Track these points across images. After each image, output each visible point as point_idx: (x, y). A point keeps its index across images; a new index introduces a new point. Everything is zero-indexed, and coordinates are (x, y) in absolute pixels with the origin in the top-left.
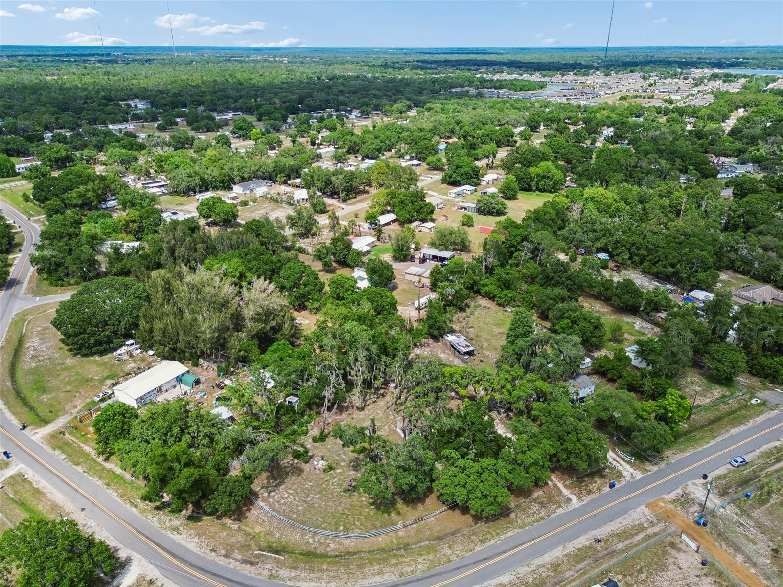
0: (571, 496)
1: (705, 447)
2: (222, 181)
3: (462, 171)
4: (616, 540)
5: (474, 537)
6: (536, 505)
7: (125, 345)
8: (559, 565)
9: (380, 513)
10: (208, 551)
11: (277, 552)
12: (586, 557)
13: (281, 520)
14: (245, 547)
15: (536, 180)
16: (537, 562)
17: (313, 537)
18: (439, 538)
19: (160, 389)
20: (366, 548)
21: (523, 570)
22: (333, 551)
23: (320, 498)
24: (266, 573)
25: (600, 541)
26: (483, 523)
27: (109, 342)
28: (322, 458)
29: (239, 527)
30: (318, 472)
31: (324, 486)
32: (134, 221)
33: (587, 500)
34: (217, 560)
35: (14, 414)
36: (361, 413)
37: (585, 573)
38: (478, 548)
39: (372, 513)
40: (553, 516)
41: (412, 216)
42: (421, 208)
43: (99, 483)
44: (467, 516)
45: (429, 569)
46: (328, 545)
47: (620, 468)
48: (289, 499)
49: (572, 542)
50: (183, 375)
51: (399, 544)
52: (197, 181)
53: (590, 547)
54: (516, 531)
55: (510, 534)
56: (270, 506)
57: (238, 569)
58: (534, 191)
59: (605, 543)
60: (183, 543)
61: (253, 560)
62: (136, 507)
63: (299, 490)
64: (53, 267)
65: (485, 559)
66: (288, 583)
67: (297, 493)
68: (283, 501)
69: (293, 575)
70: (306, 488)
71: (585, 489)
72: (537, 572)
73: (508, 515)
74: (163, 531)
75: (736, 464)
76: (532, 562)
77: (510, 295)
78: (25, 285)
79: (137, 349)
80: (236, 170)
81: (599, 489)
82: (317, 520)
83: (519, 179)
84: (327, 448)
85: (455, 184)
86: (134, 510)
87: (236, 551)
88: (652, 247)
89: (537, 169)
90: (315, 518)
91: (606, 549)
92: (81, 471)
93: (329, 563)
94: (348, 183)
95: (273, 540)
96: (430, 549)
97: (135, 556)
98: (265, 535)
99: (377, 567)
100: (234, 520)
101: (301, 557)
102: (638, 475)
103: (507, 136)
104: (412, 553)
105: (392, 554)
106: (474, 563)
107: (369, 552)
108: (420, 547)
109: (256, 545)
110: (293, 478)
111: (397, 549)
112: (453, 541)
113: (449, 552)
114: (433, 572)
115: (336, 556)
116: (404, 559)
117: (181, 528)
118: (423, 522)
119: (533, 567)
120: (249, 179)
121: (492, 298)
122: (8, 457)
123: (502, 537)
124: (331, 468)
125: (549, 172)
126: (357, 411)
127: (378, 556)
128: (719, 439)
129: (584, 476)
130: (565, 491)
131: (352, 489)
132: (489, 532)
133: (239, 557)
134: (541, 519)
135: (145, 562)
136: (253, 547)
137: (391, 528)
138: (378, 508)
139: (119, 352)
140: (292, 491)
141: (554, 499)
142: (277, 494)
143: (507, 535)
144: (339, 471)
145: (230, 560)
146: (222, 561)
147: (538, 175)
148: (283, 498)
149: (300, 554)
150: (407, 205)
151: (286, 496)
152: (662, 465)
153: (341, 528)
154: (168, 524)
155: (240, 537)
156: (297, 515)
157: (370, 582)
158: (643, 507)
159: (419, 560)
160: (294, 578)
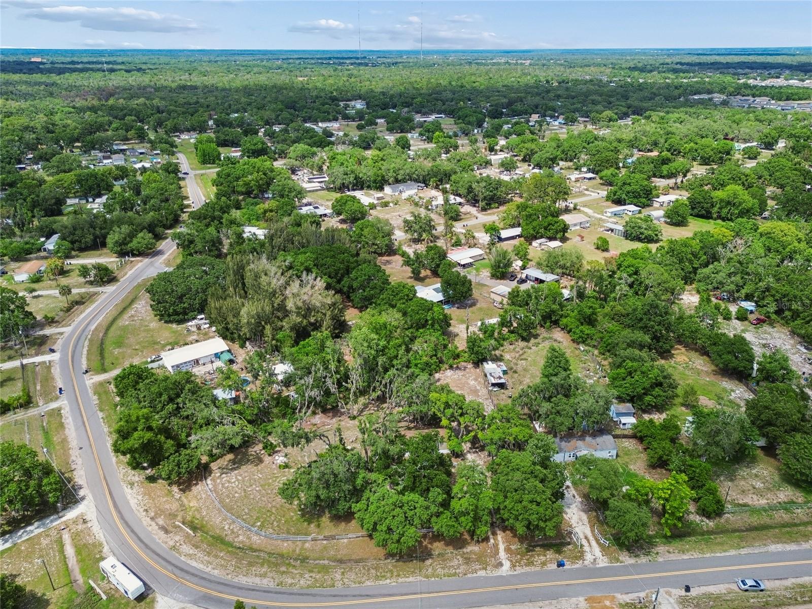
0: (505, 562)
1: (718, 555)
2: (375, 181)
3: (628, 188)
5: (373, 571)
6: (461, 559)
7: (196, 318)
10: (141, 510)
11: (193, 528)
14: (172, 516)
15: (718, 206)
17: (230, 524)
18: (341, 561)
19: (197, 362)
20: (269, 549)
22: (239, 542)
23: (259, 491)
24: (172, 543)
26: (393, 561)
28: (286, 455)
29: (180, 497)
30: (274, 467)
32: (272, 211)
33: (520, 570)
34: (144, 519)
35: (88, 359)
36: (351, 422)
38: (369, 583)
39: (294, 519)
40: (469, 575)
43: (106, 430)
44: (381, 549)
46: (238, 536)
47: (587, 549)
48: (233, 485)
50: (222, 353)
52: (352, 179)
54: (420, 578)
56: (215, 485)
57: (153, 532)
61: (170, 528)
62: (117, 457)
63: (247, 478)
65: (367, 596)
66: (183, 558)
67: (244, 481)
68: (227, 485)
70: (254, 479)
71: (528, 560)
73: (424, 560)
74: (122, 483)
77: (588, 332)
81: (544, 564)
82: (244, 510)
87: (163, 517)
89: (722, 194)
93: (228, 552)
94: (491, 191)
96: (324, 569)
97: (90, 498)
98: (195, 511)
99: (264, 569)
100: (181, 490)
101: (210, 539)
102: (603, 562)
104: (306, 567)
105: (287, 562)
107: (269, 553)
108: (316, 564)
109: (182, 516)
110: (250, 466)
111: (295, 559)
112: (351, 568)
113: (339, 577)
114: (310, 591)
115: (239, 548)
116: (293, 570)
117: (136, 484)
121: (569, 331)
122: (61, 393)
123: (401, 580)
124: (287, 466)
127: (274, 560)
129: (538, 546)
130: (502, 554)
132: (391, 571)
133: (161, 523)
135: (92, 505)
136: (178, 518)
137: (299, 538)
139: (190, 323)
140: (240, 478)
141: (488, 560)
142: (227, 477)
144: (293, 471)
145: (153, 523)
148: (229, 482)
151: (233, 480)
153: (259, 524)
154: (129, 478)
155: (175, 506)
156: (231, 500)
158: (581, 599)
159: (306, 576)
160: (190, 555)
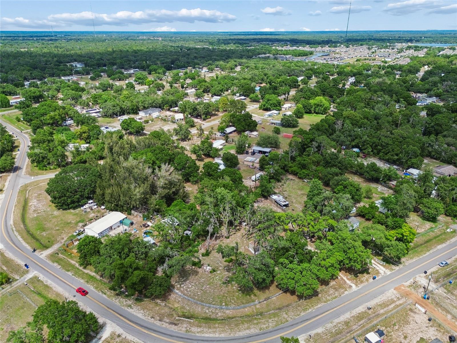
0: (352, 284)
1: (424, 256)
2: (132, 109)
3: (271, 102)
4: (379, 308)
5: (299, 308)
6: (332, 290)
7: (87, 203)
8: (349, 322)
9: (245, 295)
10: (149, 318)
11: (188, 318)
12: (363, 318)
13: (189, 300)
14: (170, 315)
15: (314, 107)
16: (336, 321)
17: (208, 309)
18: (280, 309)
19: (111, 228)
20: (239, 315)
21: (329, 326)
22: (220, 317)
23: (210, 288)
24: (184, 329)
25: (371, 309)
26: (304, 300)
27: (79, 201)
28: (209, 265)
29: (165, 304)
30: (207, 273)
31: (211, 281)
32: (84, 133)
33: (361, 286)
34: (155, 322)
35: (28, 243)
36: (228, 240)
37: (364, 326)
38: (302, 314)
39: (240, 296)
40: (342, 295)
41: (245, 128)
42: (250, 123)
43: (82, 281)
44: (294, 296)
45: (276, 326)
46: (217, 314)
47: (378, 268)
48: (192, 289)
49: (355, 310)
50: (123, 220)
51: (257, 313)
52: (118, 109)
53: (365, 312)
54: (323, 304)
55: (319, 306)
56: (182, 292)
57: (168, 327)
58: (313, 114)
59: (373, 310)
60: (135, 314)
61: (176, 322)
62: (105, 294)
63: (197, 283)
64: (41, 159)
65: (307, 320)
66: (197, 335)
67: (197, 285)
68: (189, 290)
69: (199, 330)
70: (202, 282)
71: (359, 281)
72: (337, 326)
73: (317, 295)
74: (123, 307)
75: (442, 265)
76: (333, 321)
77: (306, 173)
78: (24, 170)
79: (94, 206)
80: (140, 102)
81: (367, 280)
82: (209, 300)
83: (304, 107)
84: (210, 260)
85: (267, 110)
86: (104, 295)
87: (165, 318)
88: (385, 144)
89: (314, 101)
90: (208, 298)
91: (374, 313)
92: (71, 275)
93: (219, 323)
94: (206, 109)
95: (185, 311)
96: (275, 315)
97: (108, 322)
98: (181, 308)
99: (246, 325)
100: (162, 300)
101: (203, 320)
102: (388, 272)
103: (294, 82)
104: (265, 317)
105: (254, 318)
106: (301, 322)
107: (241, 317)
108: (269, 314)
109: (176, 314)
110: (193, 277)
111: (257, 315)
112: (288, 310)
113: (286, 316)
114: (278, 327)
115: (222, 320)
116: (261, 321)
117: (132, 305)
118: (270, 300)
119: (335, 324)
120: (148, 108)
121: (295, 174)
122: (28, 268)
123: (315, 307)
124: (214, 271)
125: (321, 103)
126: (226, 239)
127: (246, 319)
128: (431, 251)
129: (358, 273)
130: (348, 282)
131: (227, 282)
132: (307, 305)
133: (168, 321)
134: (336, 297)
135: (114, 325)
136: (175, 315)
137: (252, 304)
138: (243, 293)
139: (85, 207)
141: (342, 286)
142: (185, 285)
144: (219, 272)
145: (163, 323)
146: (158, 323)
147: (315, 104)
148: (189, 288)
149: (202, 319)
150: (242, 122)
151: (190, 286)
152: (401, 266)
153: (224, 304)
154: (125, 303)
155: (167, 310)
156: (198, 297)
157: (244, 333)
158: (392, 290)
159: (270, 321)
160: (200, 332)
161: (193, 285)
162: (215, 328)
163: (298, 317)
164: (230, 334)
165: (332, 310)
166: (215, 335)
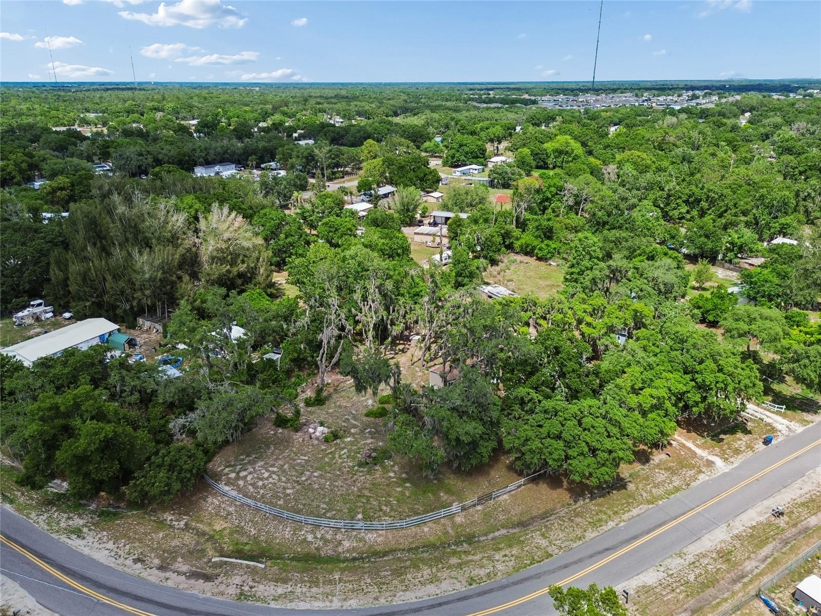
0: (711, 458)
2: (181, 162)
3: (466, 149)
4: (804, 512)
5: (578, 520)
6: (663, 472)
7: (29, 306)
8: (730, 553)
9: (420, 492)
10: (129, 562)
11: (252, 558)
12: (768, 539)
13: (258, 510)
14: (196, 553)
16: (694, 549)
17: (312, 532)
18: (522, 524)
20: (405, 543)
21: (675, 564)
22: (348, 551)
23: (321, 476)
24: (232, 590)
26: (588, 500)
28: (322, 424)
29: (186, 524)
30: (316, 442)
31: (327, 460)
32: (62, 189)
33: (737, 461)
34: (144, 574)
37: (776, 562)
38: (590, 535)
39: (408, 493)
40: (693, 484)
41: (415, 185)
42: (425, 175)
44: (560, 491)
45: (516, 570)
46: (340, 543)
47: (769, 420)
48: (271, 480)
49: (738, 519)
50: (110, 334)
51: (458, 536)
53: (770, 524)
54: (644, 507)
55: (635, 512)
56: (239, 490)
57: (181, 587)
58: (551, 169)
59: (790, 517)
60: (86, 551)
61: (209, 571)
62: (11, 502)
63: (286, 467)
65: (607, 549)
66: (273, 605)
67: (284, 471)
68: (260, 483)
69: (280, 591)
70: (298, 464)
71: (729, 448)
72: (697, 564)
73: (624, 487)
74: (54, 536)
76: (685, 550)
79: (47, 312)
80: (198, 151)
81: (750, 447)
82: (318, 506)
83: (534, 155)
84: (327, 413)
85: (458, 164)
86: (8, 507)
87: (180, 559)
89: (553, 144)
90: (315, 504)
91: (795, 525)
93: (343, 570)
94: (333, 159)
95: (244, 539)
96: (511, 541)
98: (231, 534)
99: (426, 572)
100: (180, 514)
101: (294, 563)
102: (799, 429)
104: (483, 547)
105: (448, 550)
106: (591, 556)
107: (410, 550)
108: (492, 539)
109: (215, 549)
110: (277, 451)
111: (457, 543)
112: (546, 526)
113: (544, 543)
114: (524, 573)
115: (354, 559)
116: (471, 557)
117: (85, 530)
118: (492, 502)
119: (690, 558)
120: (214, 162)
123: (626, 517)
124: (335, 436)
125: (567, 147)
127: (426, 555)
129: (720, 434)
130: (699, 451)
131: (373, 460)
132: (601, 511)
133: (185, 568)
134: (677, 489)
135: (11, 586)
136: (211, 553)
137: (443, 512)
138: (416, 486)
139: (20, 314)
140: (275, 469)
141: (687, 463)
142: (250, 473)
143: (631, 513)
144: (349, 439)
145: (169, 574)
146: (153, 576)
147: (555, 151)
148: (261, 479)
149: (292, 559)
151: (266, 475)
153: (360, 516)
154: (63, 525)
155: (189, 539)
156: (285, 501)
157: (419, 594)
159: (497, 558)
160: (284, 596)
161: (274, 473)
162: (330, 582)
163: (579, 543)
164: (376, 599)
165: (674, 523)
166: (328, 604)
